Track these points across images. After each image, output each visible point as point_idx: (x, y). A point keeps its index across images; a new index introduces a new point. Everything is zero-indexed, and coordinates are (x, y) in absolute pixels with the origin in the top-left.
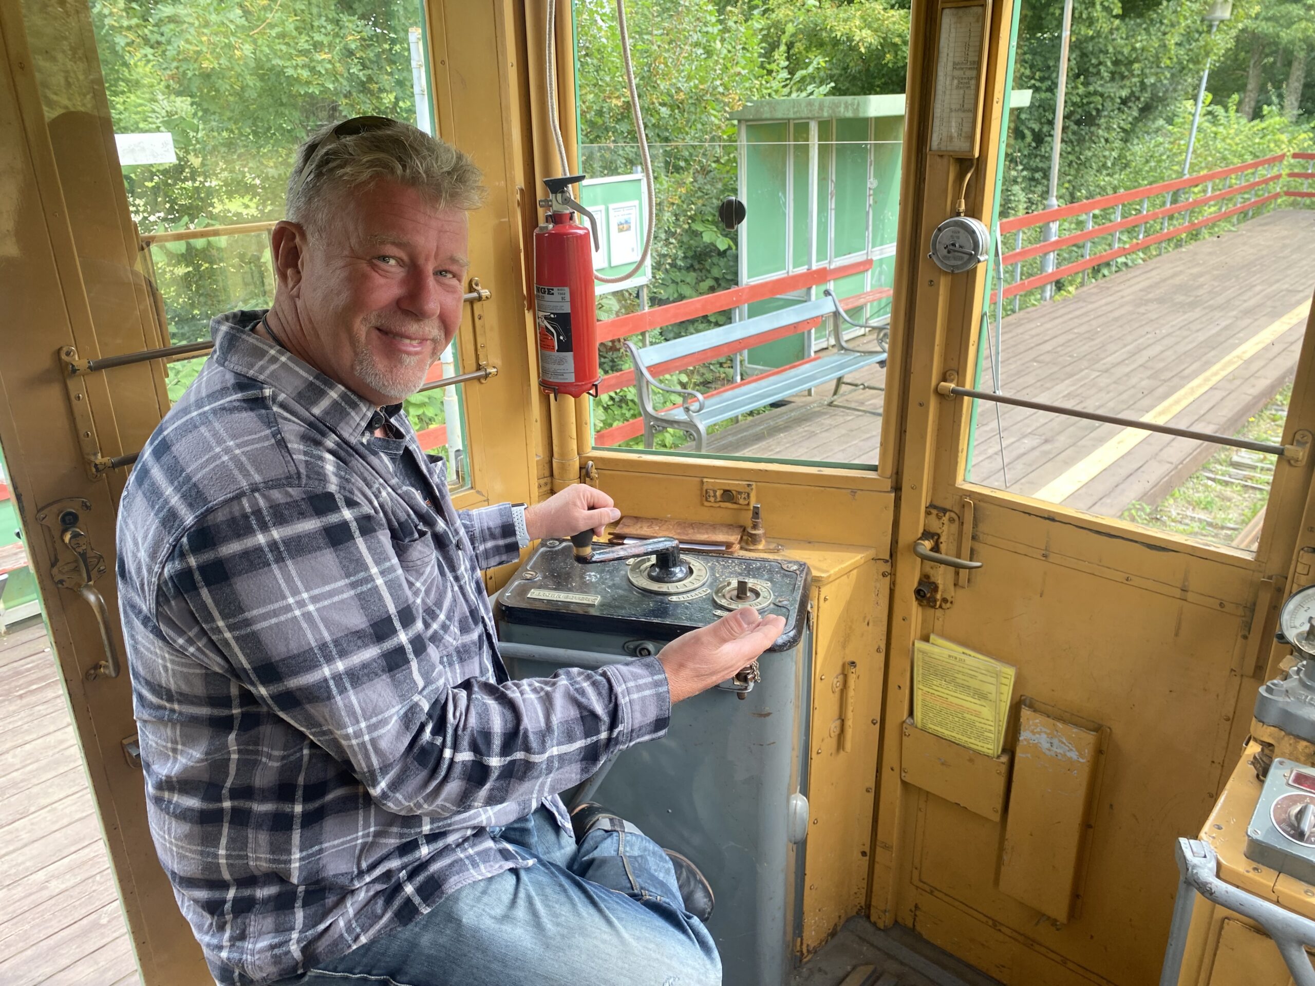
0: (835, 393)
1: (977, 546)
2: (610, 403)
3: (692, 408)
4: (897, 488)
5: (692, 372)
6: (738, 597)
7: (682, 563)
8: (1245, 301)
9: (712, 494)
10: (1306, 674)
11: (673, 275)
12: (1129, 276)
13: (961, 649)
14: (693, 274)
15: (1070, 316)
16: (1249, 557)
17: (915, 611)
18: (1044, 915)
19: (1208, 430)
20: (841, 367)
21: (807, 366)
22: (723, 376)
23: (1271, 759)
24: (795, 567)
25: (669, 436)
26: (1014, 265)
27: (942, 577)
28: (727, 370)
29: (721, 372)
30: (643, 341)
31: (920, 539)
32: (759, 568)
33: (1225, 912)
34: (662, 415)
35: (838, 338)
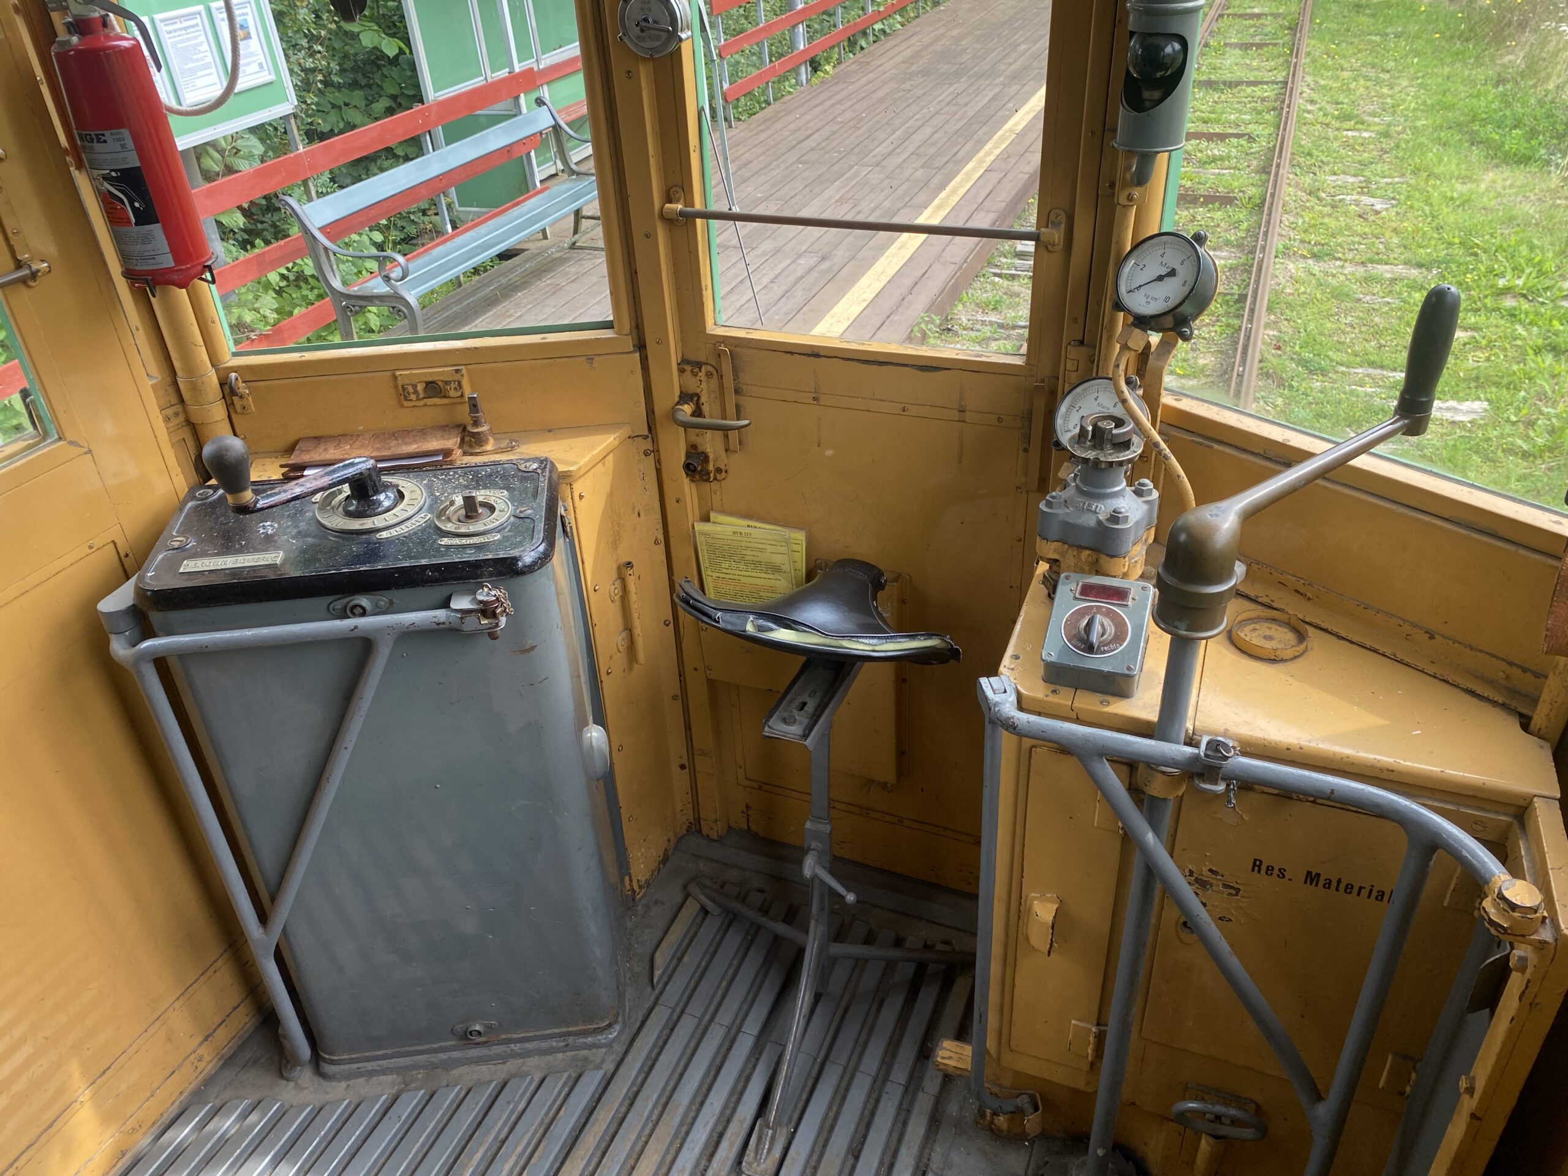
0: (576, 232)
1: (743, 400)
2: (283, 284)
3: (393, 275)
4: (641, 346)
5: (388, 227)
6: (468, 517)
7: (386, 487)
8: (1011, 64)
9: (410, 389)
10: (1081, 480)
11: (330, 97)
12: (889, 45)
13: (744, 522)
14: (358, 93)
15: (831, 102)
16: (1019, 361)
17: (687, 489)
18: (873, 781)
19: (982, 222)
20: (577, 197)
21: (533, 200)
22: (429, 226)
23: (1058, 574)
24: (535, 466)
25: (374, 316)
26: (760, 44)
27: (711, 444)
28: (434, 218)
29: (426, 222)
30: (307, 192)
31: (678, 403)
32: (490, 475)
33: (1032, 742)
34: (355, 290)
35: (565, 161)
